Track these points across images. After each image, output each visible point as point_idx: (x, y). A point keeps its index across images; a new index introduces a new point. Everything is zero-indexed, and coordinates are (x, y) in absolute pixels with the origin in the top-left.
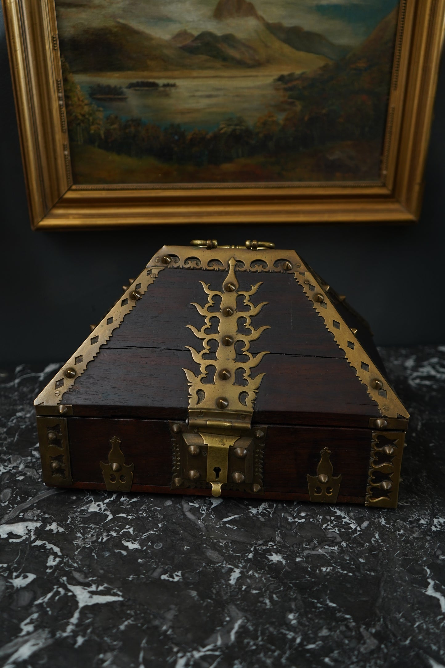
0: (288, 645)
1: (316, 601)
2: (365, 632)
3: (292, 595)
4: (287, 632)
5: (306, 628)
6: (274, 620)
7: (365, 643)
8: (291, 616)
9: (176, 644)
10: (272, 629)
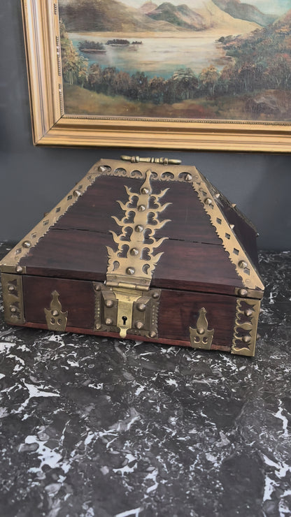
0: (165, 436)
1: (193, 412)
2: (223, 434)
3: (177, 407)
4: (167, 428)
5: (181, 427)
6: (160, 420)
7: (220, 441)
8: (172, 419)
9: (89, 427)
10: (156, 425)
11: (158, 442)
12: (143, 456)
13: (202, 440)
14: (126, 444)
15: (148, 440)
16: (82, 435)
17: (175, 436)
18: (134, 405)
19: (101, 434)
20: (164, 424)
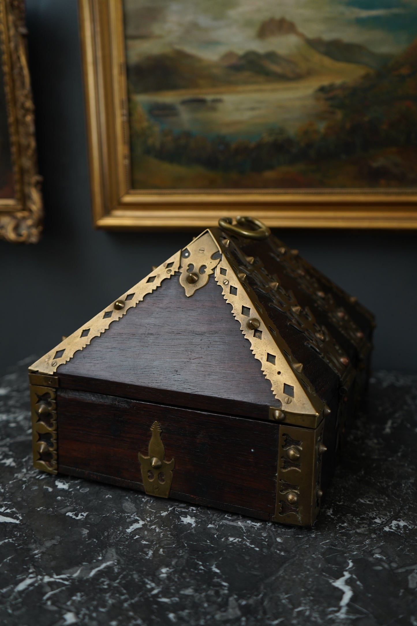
0: (141, 593)
1: (201, 563)
2: (234, 602)
3: (180, 553)
4: (149, 582)
5: (172, 584)
6: (144, 569)
7: (225, 611)
8: (164, 570)
9: (35, 567)
10: (135, 576)
11: (126, 600)
12: (91, 618)
13: (196, 606)
14: (74, 598)
15: (110, 597)
16: (19, 577)
17: (156, 596)
18: (116, 545)
19: (47, 579)
20: (147, 575)
